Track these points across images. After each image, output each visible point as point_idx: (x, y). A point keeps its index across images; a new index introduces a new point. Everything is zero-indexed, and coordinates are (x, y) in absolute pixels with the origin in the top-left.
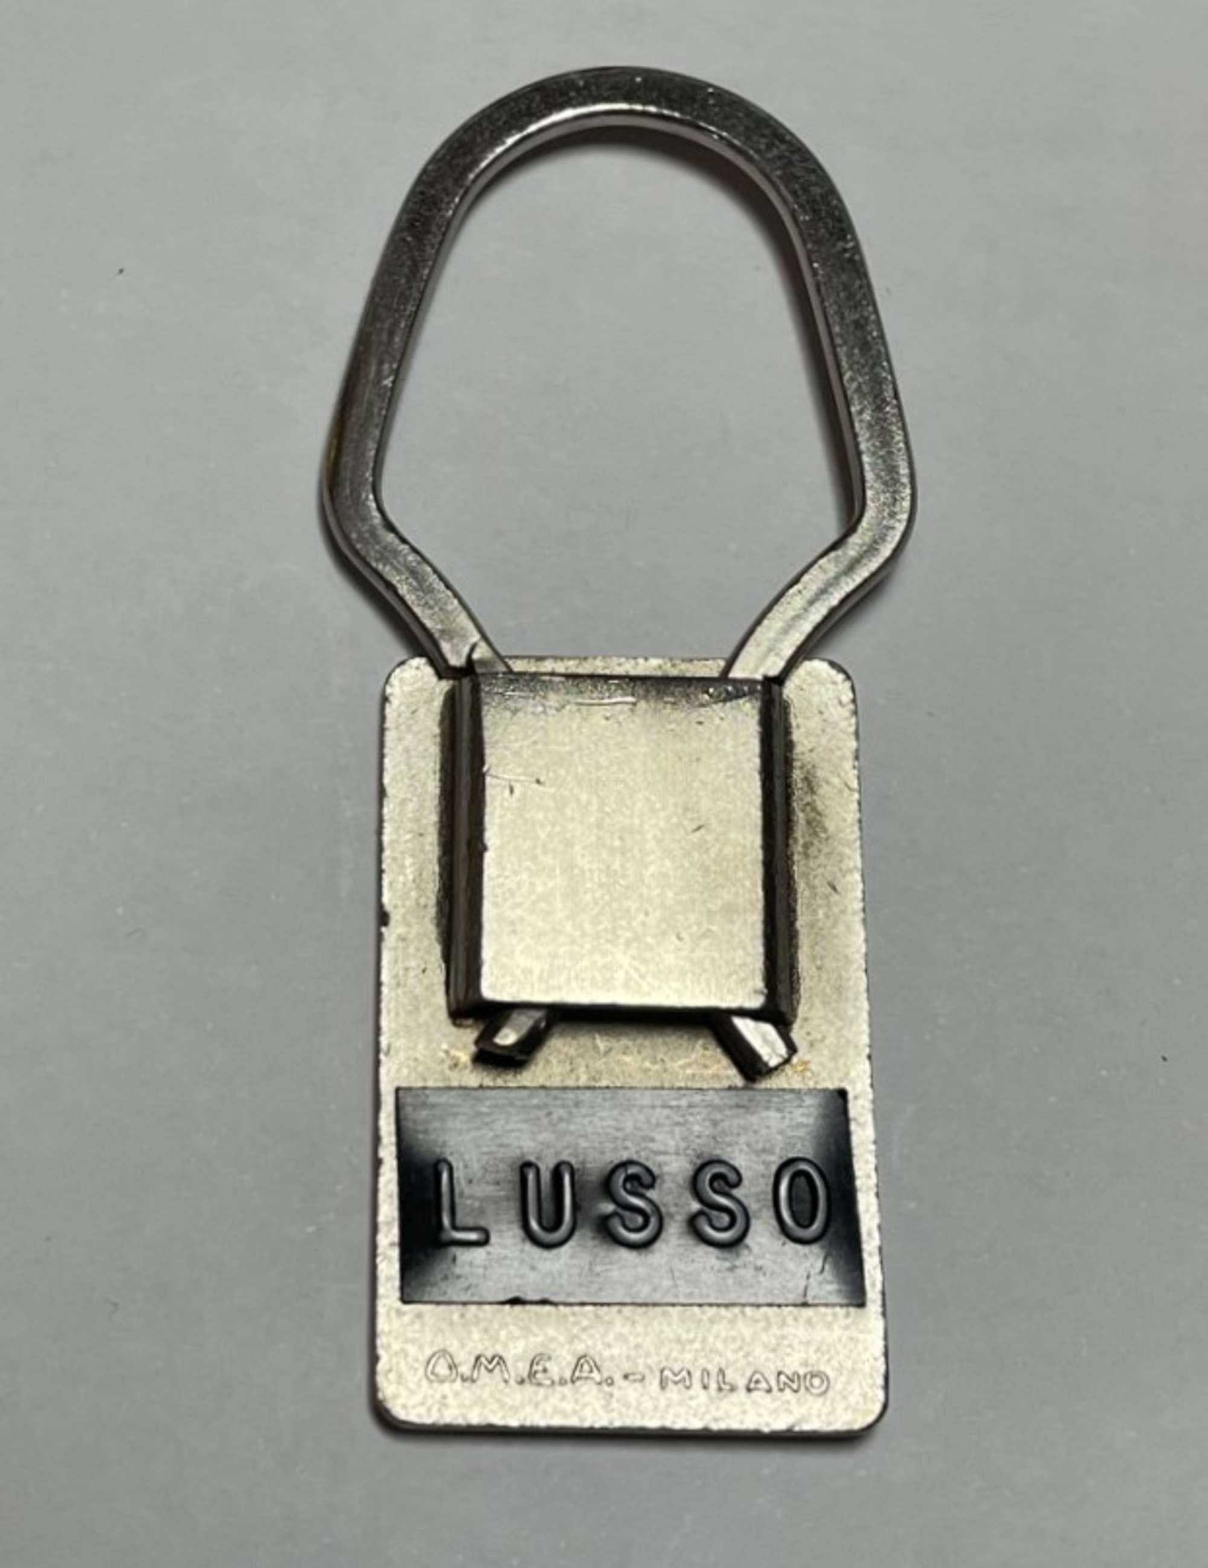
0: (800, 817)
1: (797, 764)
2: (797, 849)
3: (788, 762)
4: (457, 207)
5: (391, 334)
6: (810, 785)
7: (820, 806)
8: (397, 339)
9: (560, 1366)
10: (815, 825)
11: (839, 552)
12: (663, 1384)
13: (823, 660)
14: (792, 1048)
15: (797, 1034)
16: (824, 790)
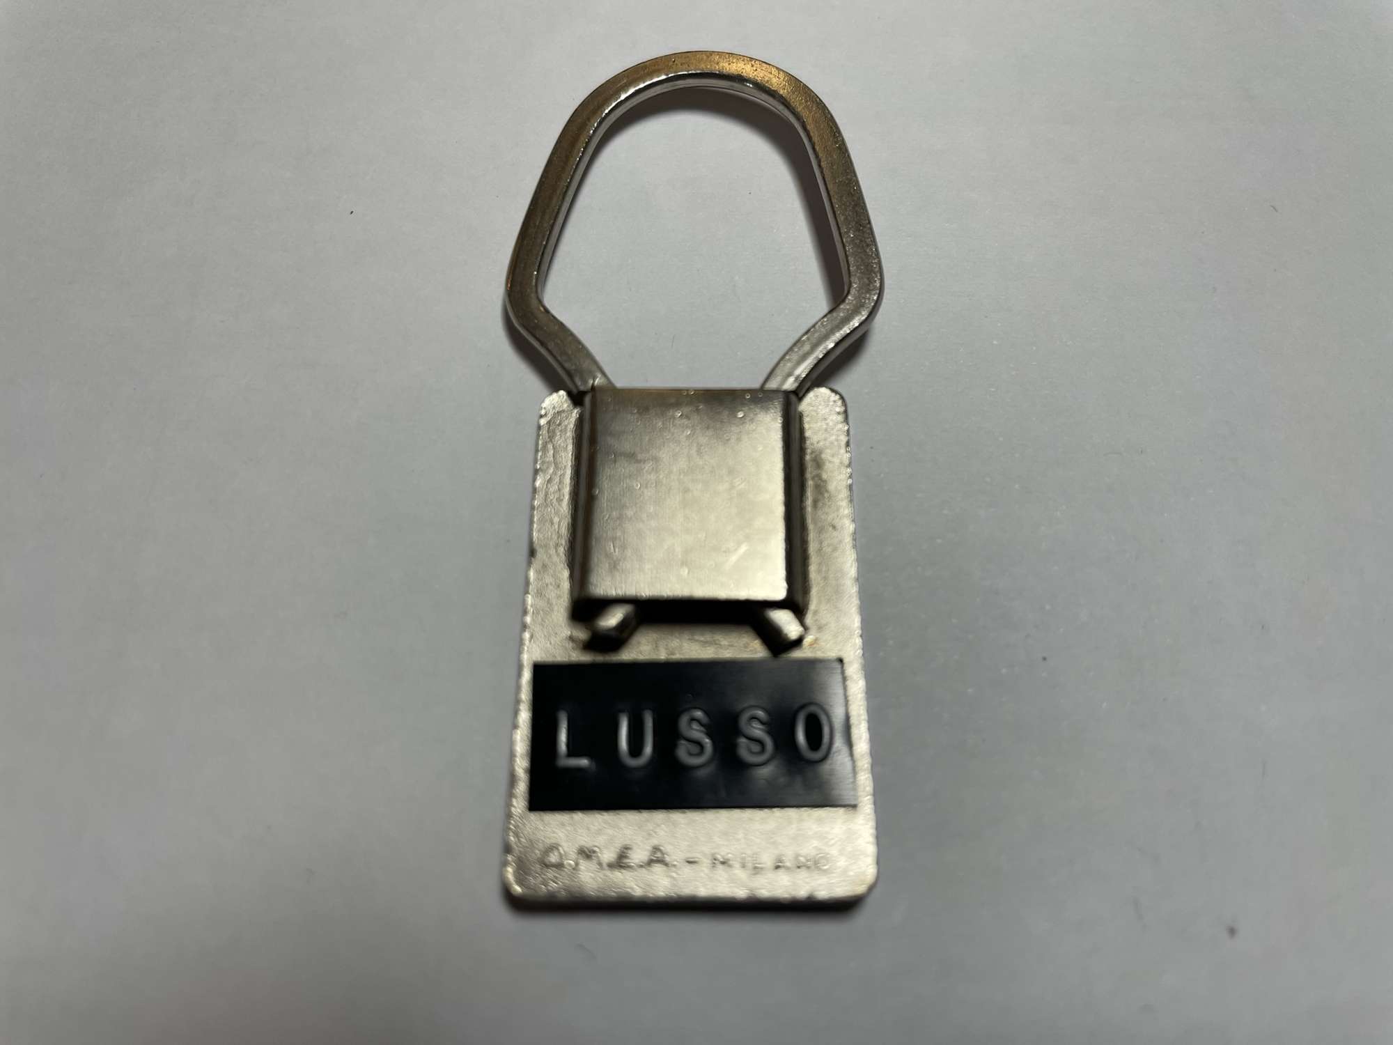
0: (810, 483)
1: (809, 451)
2: (809, 502)
3: (802, 450)
4: (596, 129)
5: (551, 198)
6: (819, 464)
7: (824, 476)
8: (554, 201)
9: (639, 855)
10: (821, 488)
11: (834, 314)
12: (714, 865)
13: (826, 387)
14: (806, 628)
15: (809, 619)
16: (828, 466)
